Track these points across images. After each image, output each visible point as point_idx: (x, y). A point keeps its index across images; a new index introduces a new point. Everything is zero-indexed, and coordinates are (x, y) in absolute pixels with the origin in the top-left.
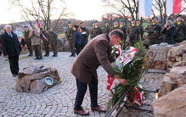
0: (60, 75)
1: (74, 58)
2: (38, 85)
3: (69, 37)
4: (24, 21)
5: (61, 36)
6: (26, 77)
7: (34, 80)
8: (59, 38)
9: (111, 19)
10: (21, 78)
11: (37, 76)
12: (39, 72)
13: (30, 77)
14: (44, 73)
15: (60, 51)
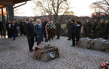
0: (60, 52)
1: (70, 41)
2: (45, 56)
3: (68, 27)
4: (43, 15)
6: (39, 50)
7: (44, 53)
8: (62, 27)
9: (99, 16)
10: (36, 50)
11: (45, 50)
12: (47, 48)
13: (41, 50)
14: (49, 49)
15: (62, 36)
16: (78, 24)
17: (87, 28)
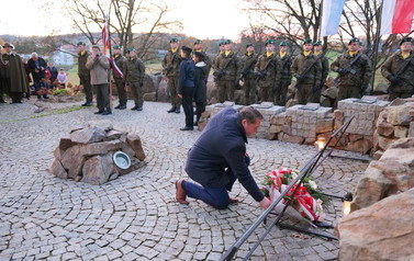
0: (146, 149)
2: (99, 167)
3: (169, 70)
4: (78, 32)
5: (153, 69)
6: (76, 149)
7: (92, 156)
8: (147, 72)
9: (260, 39)
10: (65, 150)
11: (98, 147)
12: (102, 141)
13: (83, 148)
14: (112, 142)
15: (149, 100)
16: (200, 61)
17: (225, 74)
